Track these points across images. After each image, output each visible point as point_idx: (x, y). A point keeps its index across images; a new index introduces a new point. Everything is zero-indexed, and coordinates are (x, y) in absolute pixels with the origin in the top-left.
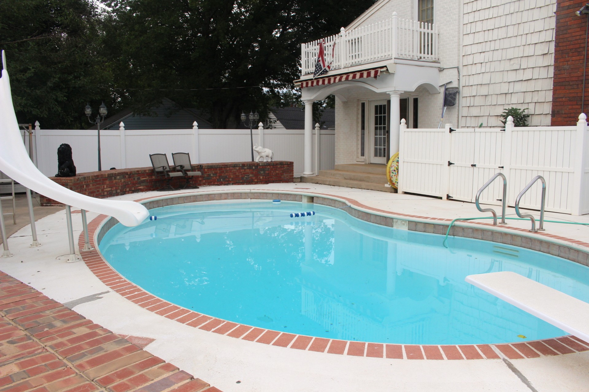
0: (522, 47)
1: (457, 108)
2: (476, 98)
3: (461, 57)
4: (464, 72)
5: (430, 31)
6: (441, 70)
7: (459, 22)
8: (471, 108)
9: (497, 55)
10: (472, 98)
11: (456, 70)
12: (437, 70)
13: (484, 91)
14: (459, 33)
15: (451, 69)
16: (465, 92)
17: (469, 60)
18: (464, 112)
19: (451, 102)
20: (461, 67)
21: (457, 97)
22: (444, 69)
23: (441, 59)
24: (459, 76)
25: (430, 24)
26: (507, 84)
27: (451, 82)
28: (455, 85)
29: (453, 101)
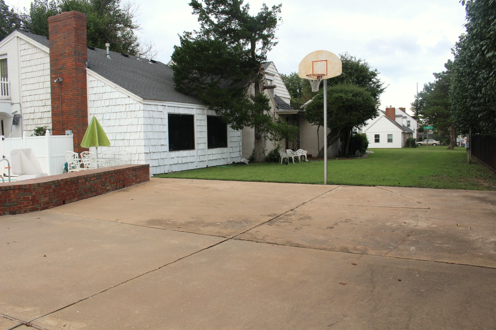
0: (45, 94)
1: (21, 126)
2: (29, 120)
3: (21, 97)
4: (23, 105)
5: (5, 82)
6: (12, 104)
7: (19, 78)
8: (28, 126)
9: (36, 98)
10: (27, 120)
11: (19, 104)
12: (9, 105)
13: (32, 116)
14: (19, 84)
15: (17, 104)
16: (25, 117)
17: (24, 99)
18: (25, 128)
19: (16, 123)
20: (22, 103)
21: (21, 120)
22: (13, 104)
23: (12, 98)
24: (21, 108)
25: (5, 78)
26: (41, 113)
27: (16, 112)
28: (19, 113)
29: (17, 122)
